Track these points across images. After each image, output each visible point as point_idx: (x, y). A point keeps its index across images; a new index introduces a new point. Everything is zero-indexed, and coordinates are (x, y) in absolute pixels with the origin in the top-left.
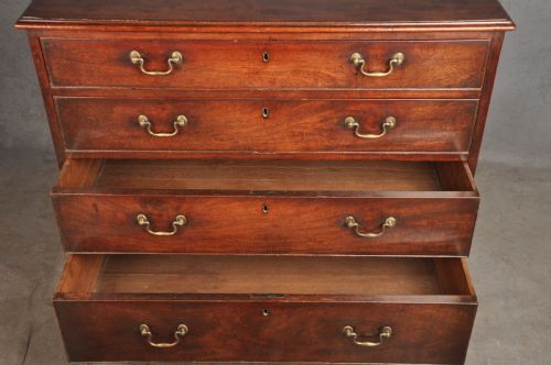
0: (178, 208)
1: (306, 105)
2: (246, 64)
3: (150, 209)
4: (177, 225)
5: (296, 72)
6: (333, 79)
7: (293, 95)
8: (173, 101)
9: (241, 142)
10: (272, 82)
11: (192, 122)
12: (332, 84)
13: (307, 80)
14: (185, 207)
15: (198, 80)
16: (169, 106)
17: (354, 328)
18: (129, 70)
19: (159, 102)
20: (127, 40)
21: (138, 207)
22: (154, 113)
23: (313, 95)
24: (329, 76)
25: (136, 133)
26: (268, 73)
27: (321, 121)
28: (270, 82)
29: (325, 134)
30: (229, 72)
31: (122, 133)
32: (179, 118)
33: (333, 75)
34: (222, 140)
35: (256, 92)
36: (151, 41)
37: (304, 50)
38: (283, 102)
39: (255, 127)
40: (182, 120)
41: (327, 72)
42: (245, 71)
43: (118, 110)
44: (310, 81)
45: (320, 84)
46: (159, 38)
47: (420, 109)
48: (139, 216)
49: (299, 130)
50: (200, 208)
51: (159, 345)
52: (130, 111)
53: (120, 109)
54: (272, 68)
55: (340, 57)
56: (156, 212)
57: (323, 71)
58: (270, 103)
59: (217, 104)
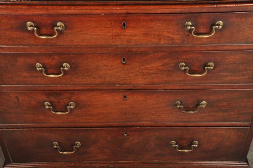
0: (70, 98)
1: (152, 55)
2: (110, 30)
3: (52, 99)
4: (70, 108)
5: (146, 35)
6: (172, 39)
7: (143, 49)
8: (59, 54)
9: (108, 79)
10: (129, 41)
11: (74, 67)
12: (170, 42)
13: (153, 40)
14: (74, 97)
15: (76, 41)
16: (56, 57)
17: (177, 142)
18: (27, 34)
19: (49, 55)
20: (23, 15)
21: (44, 97)
22: (46, 61)
23: (157, 49)
24: (169, 37)
25: (35, 75)
26: (125, 35)
27: (162, 65)
28: (127, 41)
29: (165, 73)
30: (98, 35)
31: (25, 74)
32: (64, 64)
33: (171, 36)
34: (94, 78)
35: (118, 48)
36: (41, 15)
37: (151, 20)
38: (136, 54)
39: (117, 70)
40: (66, 66)
41: (168, 35)
42: (109, 34)
43: (21, 60)
44: (155, 40)
45: (162, 42)
46: (46, 13)
47: (232, 57)
48: (46, 103)
49: (147, 71)
50: (83, 97)
51: (65, 153)
52: (29, 61)
53: (22, 59)
54: (129, 32)
55: (177, 24)
56: (56, 101)
57: (165, 34)
58: (127, 55)
59: (90, 56)
